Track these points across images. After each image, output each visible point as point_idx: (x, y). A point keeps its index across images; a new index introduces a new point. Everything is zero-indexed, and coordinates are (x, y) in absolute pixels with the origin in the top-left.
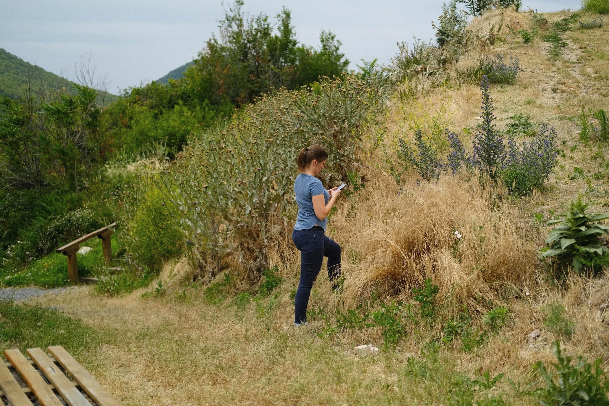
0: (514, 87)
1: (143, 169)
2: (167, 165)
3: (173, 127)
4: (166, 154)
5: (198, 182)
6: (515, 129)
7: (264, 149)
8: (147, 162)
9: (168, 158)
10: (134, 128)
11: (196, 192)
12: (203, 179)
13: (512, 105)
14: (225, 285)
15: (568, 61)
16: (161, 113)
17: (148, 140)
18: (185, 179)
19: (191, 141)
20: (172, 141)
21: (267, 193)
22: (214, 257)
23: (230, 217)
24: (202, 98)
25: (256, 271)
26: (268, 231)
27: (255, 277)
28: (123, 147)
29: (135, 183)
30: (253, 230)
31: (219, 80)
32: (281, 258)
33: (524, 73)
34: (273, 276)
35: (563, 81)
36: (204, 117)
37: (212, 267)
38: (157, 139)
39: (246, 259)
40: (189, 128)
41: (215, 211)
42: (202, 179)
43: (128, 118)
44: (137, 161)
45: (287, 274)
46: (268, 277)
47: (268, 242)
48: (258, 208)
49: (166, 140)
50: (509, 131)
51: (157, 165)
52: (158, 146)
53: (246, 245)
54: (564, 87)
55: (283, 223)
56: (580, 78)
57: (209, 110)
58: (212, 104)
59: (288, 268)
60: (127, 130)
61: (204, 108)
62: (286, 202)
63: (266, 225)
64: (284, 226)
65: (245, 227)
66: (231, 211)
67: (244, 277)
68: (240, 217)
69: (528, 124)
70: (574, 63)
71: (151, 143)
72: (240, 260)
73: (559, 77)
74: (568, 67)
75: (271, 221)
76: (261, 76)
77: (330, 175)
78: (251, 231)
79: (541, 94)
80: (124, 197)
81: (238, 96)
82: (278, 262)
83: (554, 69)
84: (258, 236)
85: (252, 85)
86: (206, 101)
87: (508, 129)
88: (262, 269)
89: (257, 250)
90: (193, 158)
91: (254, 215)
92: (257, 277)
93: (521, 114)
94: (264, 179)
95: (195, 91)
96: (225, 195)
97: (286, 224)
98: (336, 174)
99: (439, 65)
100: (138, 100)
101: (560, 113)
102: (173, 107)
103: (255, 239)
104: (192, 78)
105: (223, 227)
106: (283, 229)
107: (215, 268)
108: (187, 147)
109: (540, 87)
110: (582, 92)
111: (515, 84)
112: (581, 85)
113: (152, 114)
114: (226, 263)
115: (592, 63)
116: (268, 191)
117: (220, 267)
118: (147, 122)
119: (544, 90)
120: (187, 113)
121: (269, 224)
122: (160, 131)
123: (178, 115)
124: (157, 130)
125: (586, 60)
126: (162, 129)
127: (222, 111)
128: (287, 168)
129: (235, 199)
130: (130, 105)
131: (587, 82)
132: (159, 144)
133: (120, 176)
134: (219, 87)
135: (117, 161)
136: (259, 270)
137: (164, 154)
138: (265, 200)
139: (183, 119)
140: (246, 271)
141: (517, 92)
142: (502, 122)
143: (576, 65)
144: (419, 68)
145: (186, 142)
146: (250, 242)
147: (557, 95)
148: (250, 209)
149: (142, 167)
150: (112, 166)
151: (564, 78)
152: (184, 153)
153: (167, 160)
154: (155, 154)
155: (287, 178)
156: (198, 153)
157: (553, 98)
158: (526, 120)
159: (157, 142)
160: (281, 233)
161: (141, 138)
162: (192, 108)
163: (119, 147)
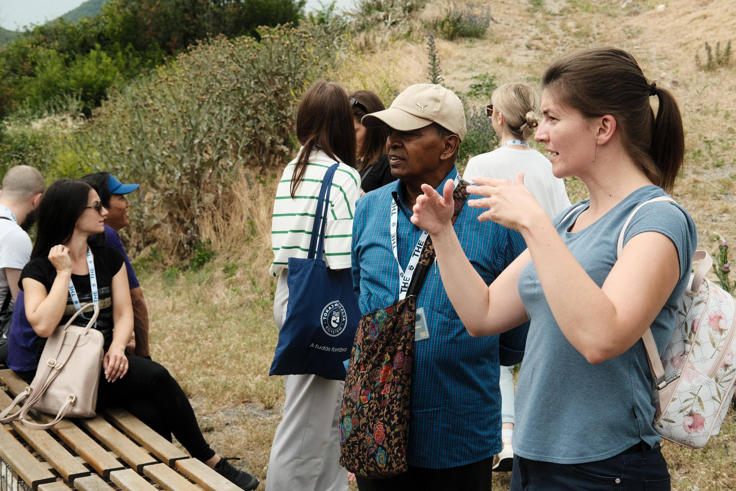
0: (485, 41)
1: (51, 127)
2: (82, 123)
3: (89, 76)
4: (81, 109)
5: (121, 144)
6: (478, 90)
7: (197, 107)
8: (57, 119)
9: (83, 114)
10: (39, 76)
11: (118, 155)
12: (127, 140)
13: (479, 62)
14: (151, 260)
15: (549, 13)
16: (74, 59)
17: (57, 92)
18: (104, 139)
19: (111, 95)
20: (88, 93)
21: (199, 158)
22: (139, 229)
23: (157, 183)
24: (124, 43)
25: (187, 244)
26: (200, 200)
27: (186, 251)
28: (25, 100)
29: (42, 144)
30: (183, 198)
31: (145, 19)
32: (215, 230)
33: (497, 25)
34: (205, 249)
35: (540, 35)
36: (127, 65)
37: (136, 241)
38: (69, 91)
39: (175, 231)
40: (109, 78)
41: (140, 177)
42: (125, 140)
43: (30, 63)
44: (45, 117)
45: (221, 247)
46: (200, 250)
47: (200, 212)
48: (188, 174)
49: (80, 93)
50: (471, 93)
51: (70, 122)
52: (70, 100)
53: (175, 216)
54: (540, 44)
55: (217, 191)
56: (559, 32)
57: (134, 56)
58: (137, 49)
59: (222, 240)
60: (30, 78)
61: (127, 54)
62: (220, 167)
63: (199, 193)
64: (218, 195)
65: (174, 195)
66: (159, 178)
67: (173, 251)
68: (168, 183)
69: (492, 85)
70: (555, 15)
71: (62, 96)
72: (169, 232)
73: (536, 31)
74: (547, 19)
75: (204, 188)
76: (198, 16)
77: (270, 138)
78: (181, 200)
79: (514, 50)
80: (29, 160)
81: (169, 40)
82: (210, 234)
83: (533, 21)
84: (189, 205)
85: (187, 27)
86: (130, 46)
87: (469, 90)
88: (193, 242)
89: (188, 221)
90: (114, 116)
91: (184, 182)
92: (187, 251)
93: (487, 74)
94: (196, 141)
95: (116, 33)
96: (151, 158)
97: (220, 192)
98: (277, 138)
99: (404, 12)
100: (42, 41)
101: (530, 73)
102: (88, 52)
103: (186, 209)
104: (112, 16)
105: (149, 196)
106: (217, 198)
107: (140, 242)
108: (107, 102)
109: (513, 43)
110: (558, 50)
111: (486, 39)
112: (559, 41)
113: (62, 59)
114: (153, 236)
115: (575, 16)
116: (201, 155)
117: (145, 240)
118: (55, 69)
119: (517, 46)
120: (106, 60)
121: (201, 192)
122: (72, 81)
123: (95, 62)
124: (68, 79)
125: (569, 12)
126: (75, 79)
127: (150, 58)
128: (222, 130)
129: (163, 164)
130: (32, 47)
131: (566, 38)
132: (72, 97)
133: (23, 135)
134: (146, 28)
135: (19, 116)
136: (190, 243)
137: (78, 110)
138: (197, 165)
139: (101, 67)
140: (175, 245)
141: (487, 47)
142: (465, 82)
143: (557, 17)
144: (381, 15)
145: (105, 95)
146: (180, 212)
147: (531, 53)
148: (180, 174)
149: (50, 125)
150: (12, 123)
151: (542, 32)
152: (103, 109)
153: (81, 117)
154: (67, 109)
155: (222, 141)
156: (120, 109)
157: (527, 56)
158: (491, 80)
159: (69, 95)
160: (215, 202)
161: (49, 89)
162: (112, 54)
163: (21, 100)
